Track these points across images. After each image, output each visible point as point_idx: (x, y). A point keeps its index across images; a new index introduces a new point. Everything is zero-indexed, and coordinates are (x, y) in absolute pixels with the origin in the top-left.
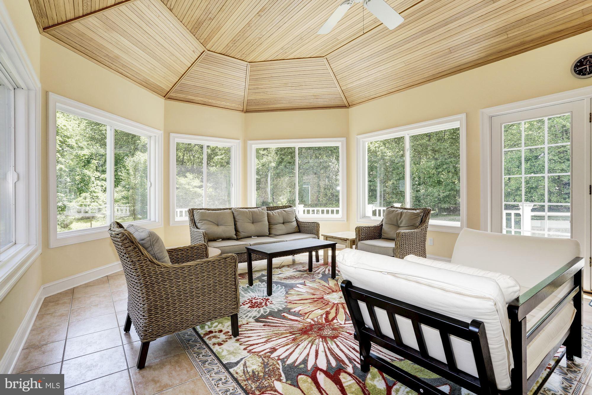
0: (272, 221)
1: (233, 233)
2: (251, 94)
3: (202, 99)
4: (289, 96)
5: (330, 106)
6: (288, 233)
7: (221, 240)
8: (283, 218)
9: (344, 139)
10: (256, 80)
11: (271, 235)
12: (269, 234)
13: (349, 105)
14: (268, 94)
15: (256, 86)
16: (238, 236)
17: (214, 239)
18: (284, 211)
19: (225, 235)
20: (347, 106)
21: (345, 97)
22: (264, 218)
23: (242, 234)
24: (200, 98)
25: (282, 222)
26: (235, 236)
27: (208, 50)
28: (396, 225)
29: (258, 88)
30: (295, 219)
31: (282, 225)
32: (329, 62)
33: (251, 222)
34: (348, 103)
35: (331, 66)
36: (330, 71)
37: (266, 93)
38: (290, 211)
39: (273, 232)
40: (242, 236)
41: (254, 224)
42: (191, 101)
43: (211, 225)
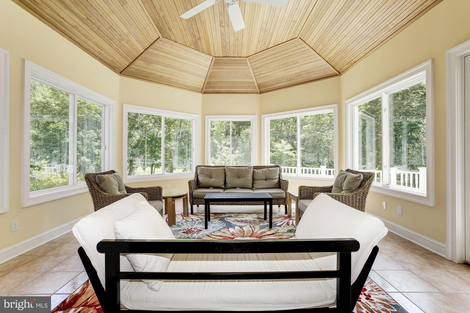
0: (256, 177)
1: (221, 184)
2: (258, 79)
3: (225, 89)
4: (285, 76)
5: (322, 77)
6: (267, 187)
7: (213, 188)
8: (266, 176)
9: (336, 105)
10: (257, 68)
11: (254, 188)
12: (253, 187)
13: (339, 73)
14: (269, 77)
15: (259, 73)
16: (226, 186)
17: (207, 187)
18: (267, 169)
19: (215, 185)
20: (337, 74)
21: (332, 67)
22: (249, 174)
23: (228, 185)
24: (224, 89)
25: (264, 178)
26: (223, 187)
27: (215, 57)
28: (339, 188)
29: (261, 74)
30: (278, 177)
31: (264, 181)
32: (304, 40)
33: (237, 177)
34: (338, 72)
35: (307, 43)
36: (309, 48)
37: (268, 76)
38: (274, 170)
39: (255, 186)
40: (228, 187)
41: (240, 179)
42: (219, 92)
43: (206, 178)
